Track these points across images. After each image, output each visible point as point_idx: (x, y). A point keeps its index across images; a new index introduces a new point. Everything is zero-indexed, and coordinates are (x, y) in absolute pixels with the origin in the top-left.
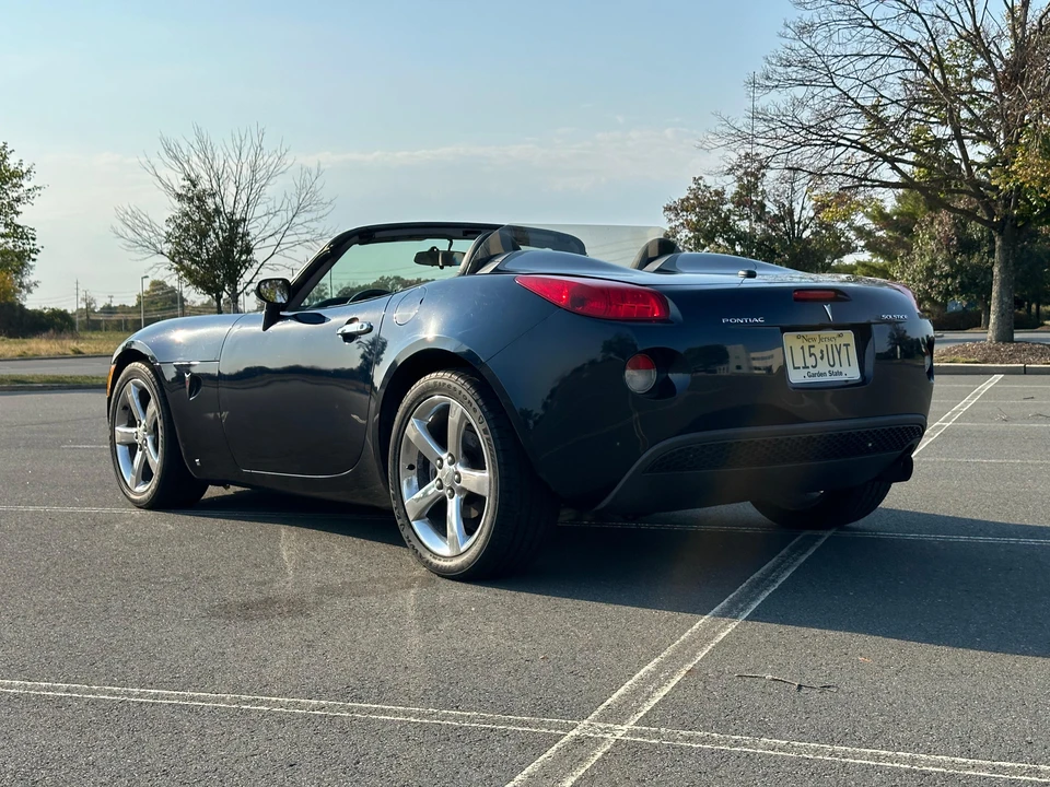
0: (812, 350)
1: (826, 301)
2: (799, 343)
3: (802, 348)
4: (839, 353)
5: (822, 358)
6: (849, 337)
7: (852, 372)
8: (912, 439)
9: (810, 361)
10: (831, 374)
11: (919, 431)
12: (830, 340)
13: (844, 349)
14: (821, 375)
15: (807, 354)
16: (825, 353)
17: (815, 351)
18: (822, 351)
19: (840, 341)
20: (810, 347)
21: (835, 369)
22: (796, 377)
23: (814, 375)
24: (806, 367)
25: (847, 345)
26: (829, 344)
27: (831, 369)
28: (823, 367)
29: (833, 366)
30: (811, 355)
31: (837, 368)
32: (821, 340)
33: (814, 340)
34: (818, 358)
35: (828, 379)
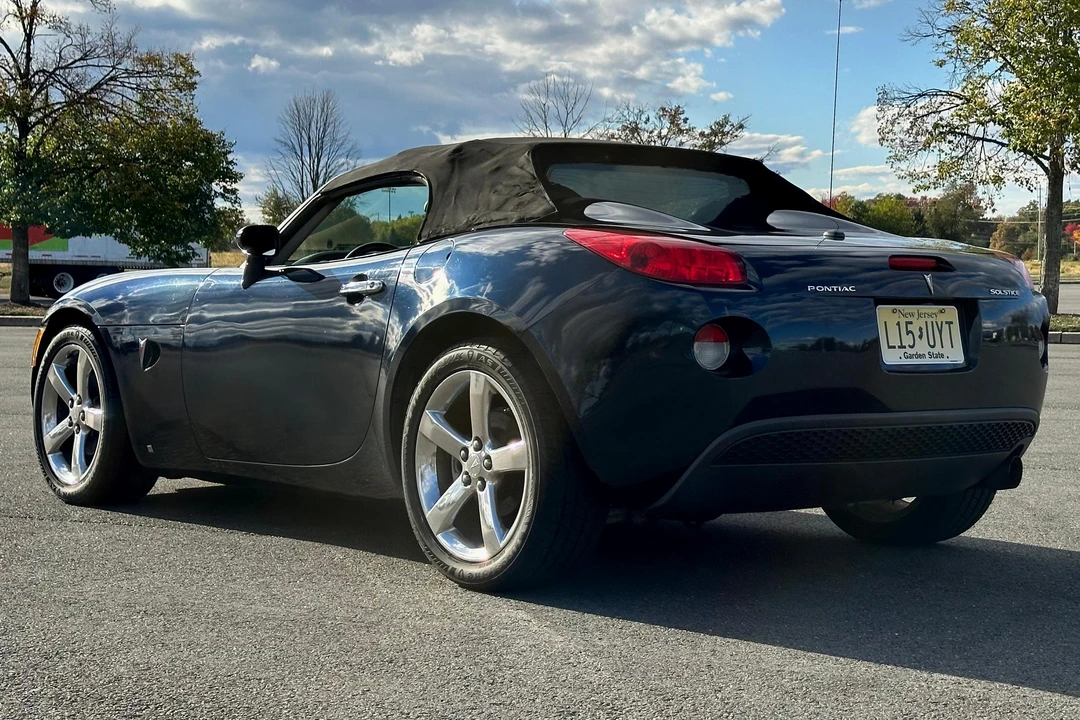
0: (910, 327)
1: (928, 269)
2: (895, 318)
3: (898, 324)
4: (940, 332)
5: (921, 337)
6: (952, 313)
7: (955, 355)
8: (1023, 438)
9: (907, 340)
10: (931, 355)
11: (1029, 428)
12: (930, 316)
13: (946, 327)
14: (919, 356)
15: (904, 332)
16: (924, 331)
17: (913, 328)
18: (921, 329)
19: (941, 318)
20: (907, 323)
21: (935, 351)
22: (891, 358)
23: (911, 357)
24: (902, 347)
25: (950, 323)
26: (929, 320)
27: (931, 350)
28: (922, 347)
29: (933, 347)
30: (908, 332)
31: (937, 350)
32: (919, 315)
33: (912, 315)
34: (917, 337)
35: (927, 361)
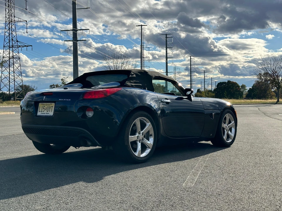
2: (42, 105)
4: (50, 108)
5: (46, 110)
6: (53, 104)
7: (51, 113)
9: (43, 110)
12: (49, 105)
13: (51, 107)
14: (44, 114)
15: (43, 108)
16: (47, 108)
19: (51, 105)
21: (48, 113)
22: (39, 114)
23: (42, 114)
25: (52, 107)
28: (45, 112)
29: (47, 112)
30: (44, 108)
31: (48, 112)
32: (47, 105)
33: (45, 105)
34: (45, 109)
35: (45, 115)
